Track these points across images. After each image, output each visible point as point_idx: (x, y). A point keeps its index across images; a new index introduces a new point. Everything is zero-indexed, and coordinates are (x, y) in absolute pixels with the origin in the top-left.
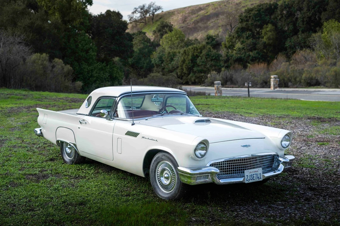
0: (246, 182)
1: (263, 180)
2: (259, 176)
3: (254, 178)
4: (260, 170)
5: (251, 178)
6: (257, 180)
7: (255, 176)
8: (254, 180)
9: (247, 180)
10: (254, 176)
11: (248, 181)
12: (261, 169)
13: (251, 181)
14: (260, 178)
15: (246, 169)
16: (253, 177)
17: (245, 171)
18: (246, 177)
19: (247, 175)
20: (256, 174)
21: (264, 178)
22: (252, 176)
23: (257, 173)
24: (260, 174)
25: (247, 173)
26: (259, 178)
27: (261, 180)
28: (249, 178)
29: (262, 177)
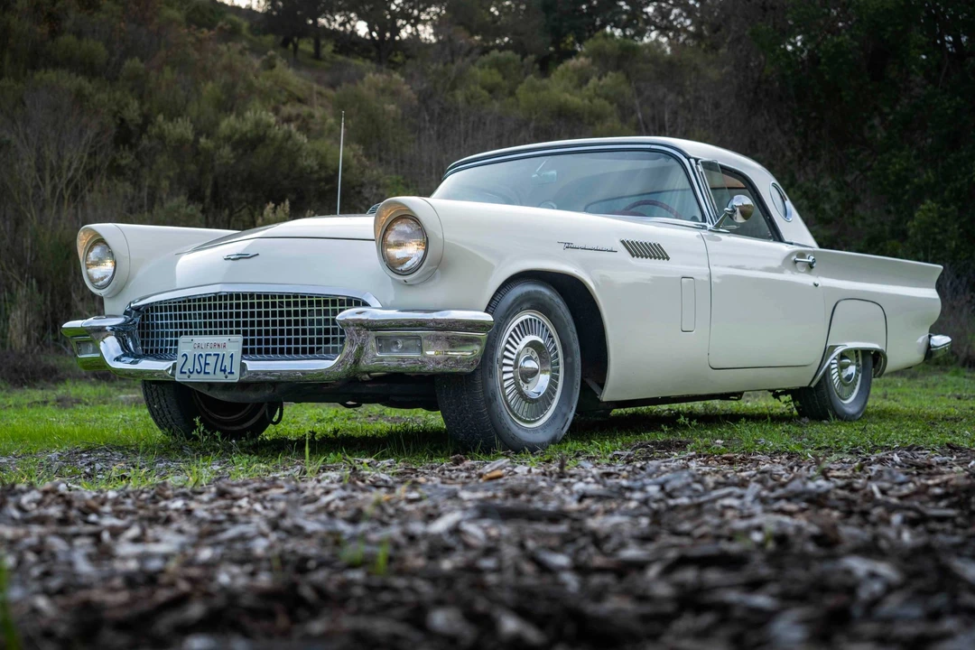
0: (179, 378)
1: (240, 381)
2: (227, 362)
3: (209, 369)
4: (233, 344)
5: (197, 367)
6: (220, 378)
7: (211, 360)
8: (207, 376)
9: (182, 372)
10: (209, 360)
11: (185, 376)
12: (240, 338)
13: (195, 378)
14: (231, 373)
15: (186, 334)
16: (206, 364)
17: (182, 339)
18: (180, 362)
19: (185, 355)
20: (218, 355)
21: (245, 376)
22: (202, 362)
23: (220, 351)
24: (232, 356)
25: (188, 345)
26: (225, 371)
27: (235, 378)
28: (189, 366)
29: (236, 370)
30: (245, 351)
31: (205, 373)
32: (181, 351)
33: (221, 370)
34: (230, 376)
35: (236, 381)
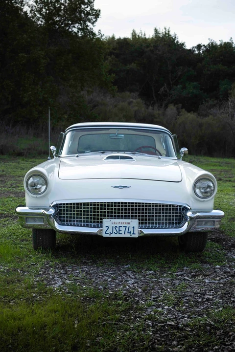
0: (104, 235)
1: (139, 237)
2: (131, 230)
3: (121, 232)
4: (134, 223)
5: (115, 231)
6: (128, 235)
7: (123, 229)
8: (120, 235)
9: (106, 233)
10: (121, 228)
11: (108, 234)
12: (136, 220)
13: (113, 235)
14: (134, 234)
16: (119, 230)
17: (104, 220)
18: (104, 229)
19: (107, 226)
21: (142, 235)
22: (117, 229)
23: (127, 226)
24: (134, 227)
26: (130, 233)
27: (136, 236)
28: (110, 230)
29: (136, 232)
30: (140, 225)
31: (119, 233)
32: (105, 225)
33: (128, 233)
34: (132, 235)
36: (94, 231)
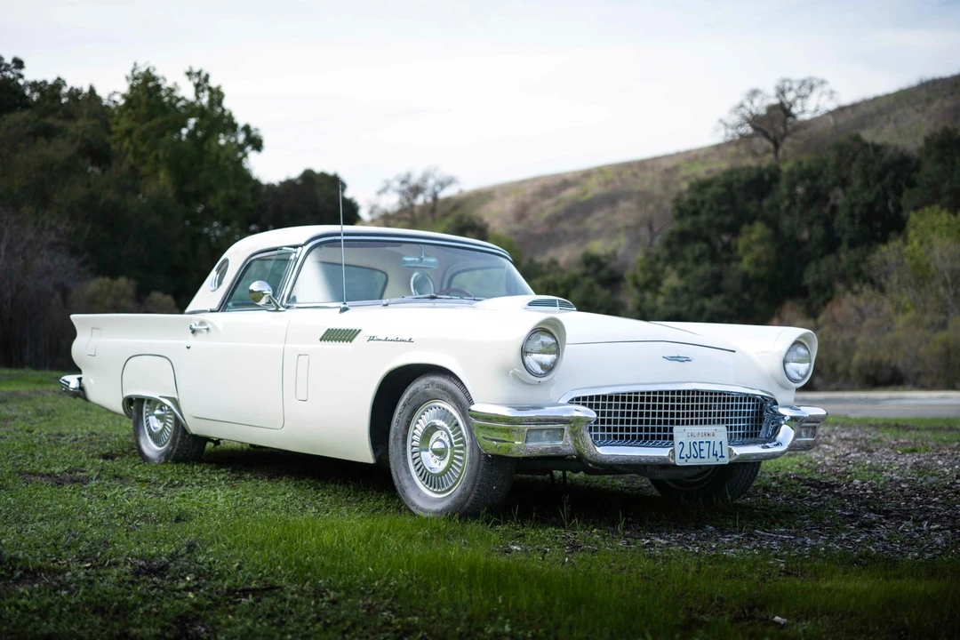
0: (679, 462)
1: (730, 464)
2: (718, 448)
3: (703, 454)
4: (719, 433)
5: (693, 452)
6: (713, 461)
7: (705, 448)
8: (702, 460)
9: (681, 458)
10: (702, 446)
11: (684, 460)
12: (722, 428)
13: (692, 462)
14: (722, 456)
15: (678, 423)
16: (701, 450)
17: (676, 429)
18: (678, 448)
19: (681, 443)
20: (709, 442)
21: (733, 459)
22: (697, 447)
23: (711, 439)
24: (721, 443)
25: (681, 433)
26: (716, 455)
27: (726, 461)
28: (686, 452)
29: (726, 454)
30: (730, 437)
31: (701, 457)
32: (677, 440)
33: (714, 455)
34: (720, 459)
35: (727, 463)
36: (660, 452)
